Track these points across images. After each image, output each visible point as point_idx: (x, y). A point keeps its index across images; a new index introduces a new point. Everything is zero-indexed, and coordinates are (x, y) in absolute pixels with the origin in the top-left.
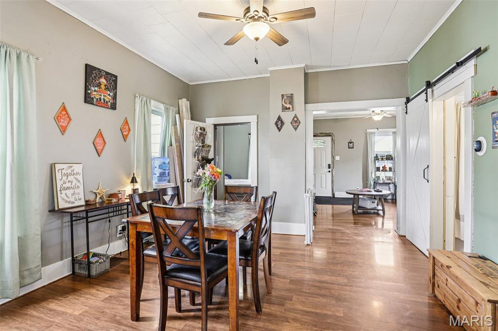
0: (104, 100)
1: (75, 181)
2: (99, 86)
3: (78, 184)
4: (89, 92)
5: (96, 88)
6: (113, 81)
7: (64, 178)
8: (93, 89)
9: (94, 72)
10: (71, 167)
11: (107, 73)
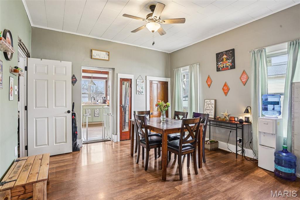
0: (226, 66)
1: (211, 107)
5: (221, 63)
6: (231, 53)
7: (207, 105)
9: (219, 55)
10: (210, 101)
11: (226, 51)
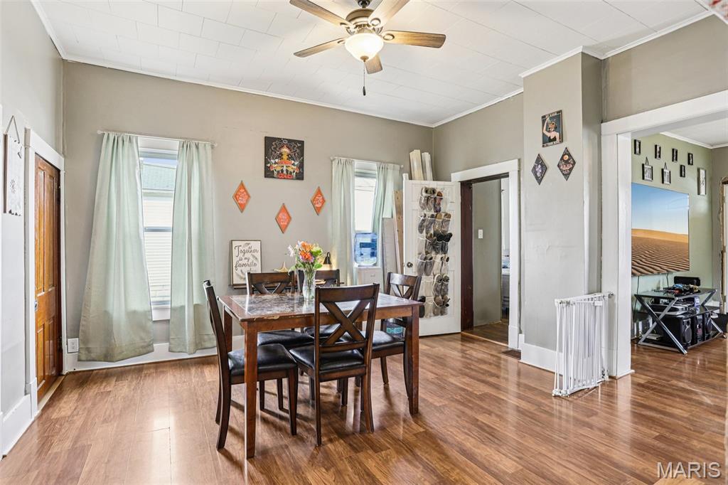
0: (287, 171)
1: (251, 258)
2: (279, 157)
3: (255, 261)
4: (269, 165)
5: (277, 160)
6: (298, 147)
7: (241, 255)
8: (273, 161)
9: (274, 143)
10: (249, 244)
11: (290, 141)
